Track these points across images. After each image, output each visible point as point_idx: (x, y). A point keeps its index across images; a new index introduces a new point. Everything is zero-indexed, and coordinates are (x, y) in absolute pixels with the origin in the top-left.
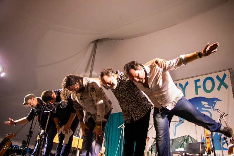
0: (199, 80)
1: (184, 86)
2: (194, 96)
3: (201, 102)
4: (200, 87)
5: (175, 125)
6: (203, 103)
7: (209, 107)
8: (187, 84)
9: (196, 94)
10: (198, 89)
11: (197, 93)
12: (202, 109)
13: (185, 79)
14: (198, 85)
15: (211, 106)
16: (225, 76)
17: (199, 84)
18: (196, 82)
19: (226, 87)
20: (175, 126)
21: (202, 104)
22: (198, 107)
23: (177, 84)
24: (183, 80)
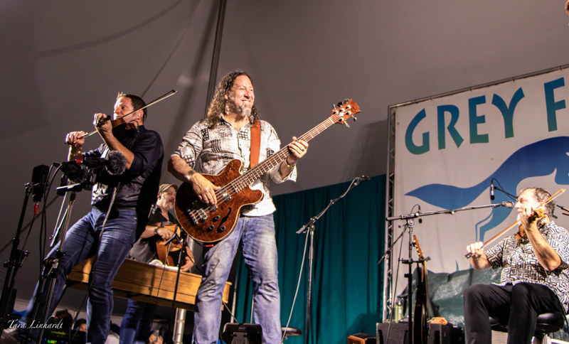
0: (560, 83)
1: (508, 102)
2: (544, 134)
3: (568, 153)
5: (479, 226)
8: (519, 95)
9: (550, 129)
10: (559, 113)
11: (552, 125)
13: (514, 79)
14: (557, 99)
17: (559, 94)
18: (550, 88)
20: (481, 228)
22: (555, 171)
23: (487, 99)
24: (506, 83)
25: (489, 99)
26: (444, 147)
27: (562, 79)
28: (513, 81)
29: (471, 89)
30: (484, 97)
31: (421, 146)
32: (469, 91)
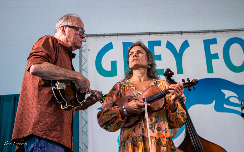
0: (214, 41)
1: (178, 48)
2: (205, 75)
3: (223, 91)
4: (216, 56)
6: (228, 93)
8: (185, 45)
10: (214, 61)
11: (210, 69)
12: (225, 106)
13: (182, 33)
14: (213, 52)
17: (214, 49)
18: (208, 43)
21: (224, 95)
22: (214, 102)
24: (175, 34)
25: (164, 44)
27: (215, 39)
28: (180, 34)
29: (149, 34)
30: (160, 41)
31: (110, 71)
32: (148, 35)
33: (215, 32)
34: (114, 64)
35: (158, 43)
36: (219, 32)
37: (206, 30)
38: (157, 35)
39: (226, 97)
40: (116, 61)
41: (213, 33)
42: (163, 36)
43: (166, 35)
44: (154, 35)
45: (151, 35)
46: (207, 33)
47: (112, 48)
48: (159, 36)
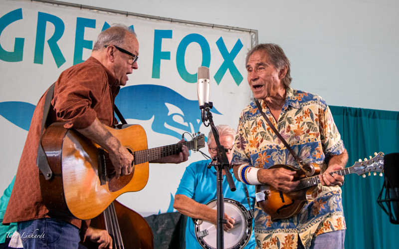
0: (168, 34)
3: (167, 104)
4: (167, 56)
6: (172, 109)
7: (186, 124)
9: (153, 77)
10: (163, 61)
11: (156, 73)
12: (166, 125)
13: (127, 14)
14: (164, 49)
15: (191, 124)
16: (239, 46)
18: (159, 36)
19: (238, 78)
21: (168, 111)
22: (153, 117)
23: (97, 25)
24: (118, 14)
25: (100, 25)
26: (41, 62)
27: (171, 31)
28: (126, 16)
29: (81, 7)
30: (94, 21)
31: (11, 53)
32: (79, 9)
33: (172, 21)
34: (20, 43)
35: (92, 23)
36: (178, 23)
37: (160, 16)
38: (92, 10)
39: (169, 114)
40: (23, 39)
41: (170, 22)
42: (101, 13)
43: (104, 14)
44: (88, 10)
45: (82, 9)
46: (162, 21)
47: (21, 18)
48: (94, 12)
